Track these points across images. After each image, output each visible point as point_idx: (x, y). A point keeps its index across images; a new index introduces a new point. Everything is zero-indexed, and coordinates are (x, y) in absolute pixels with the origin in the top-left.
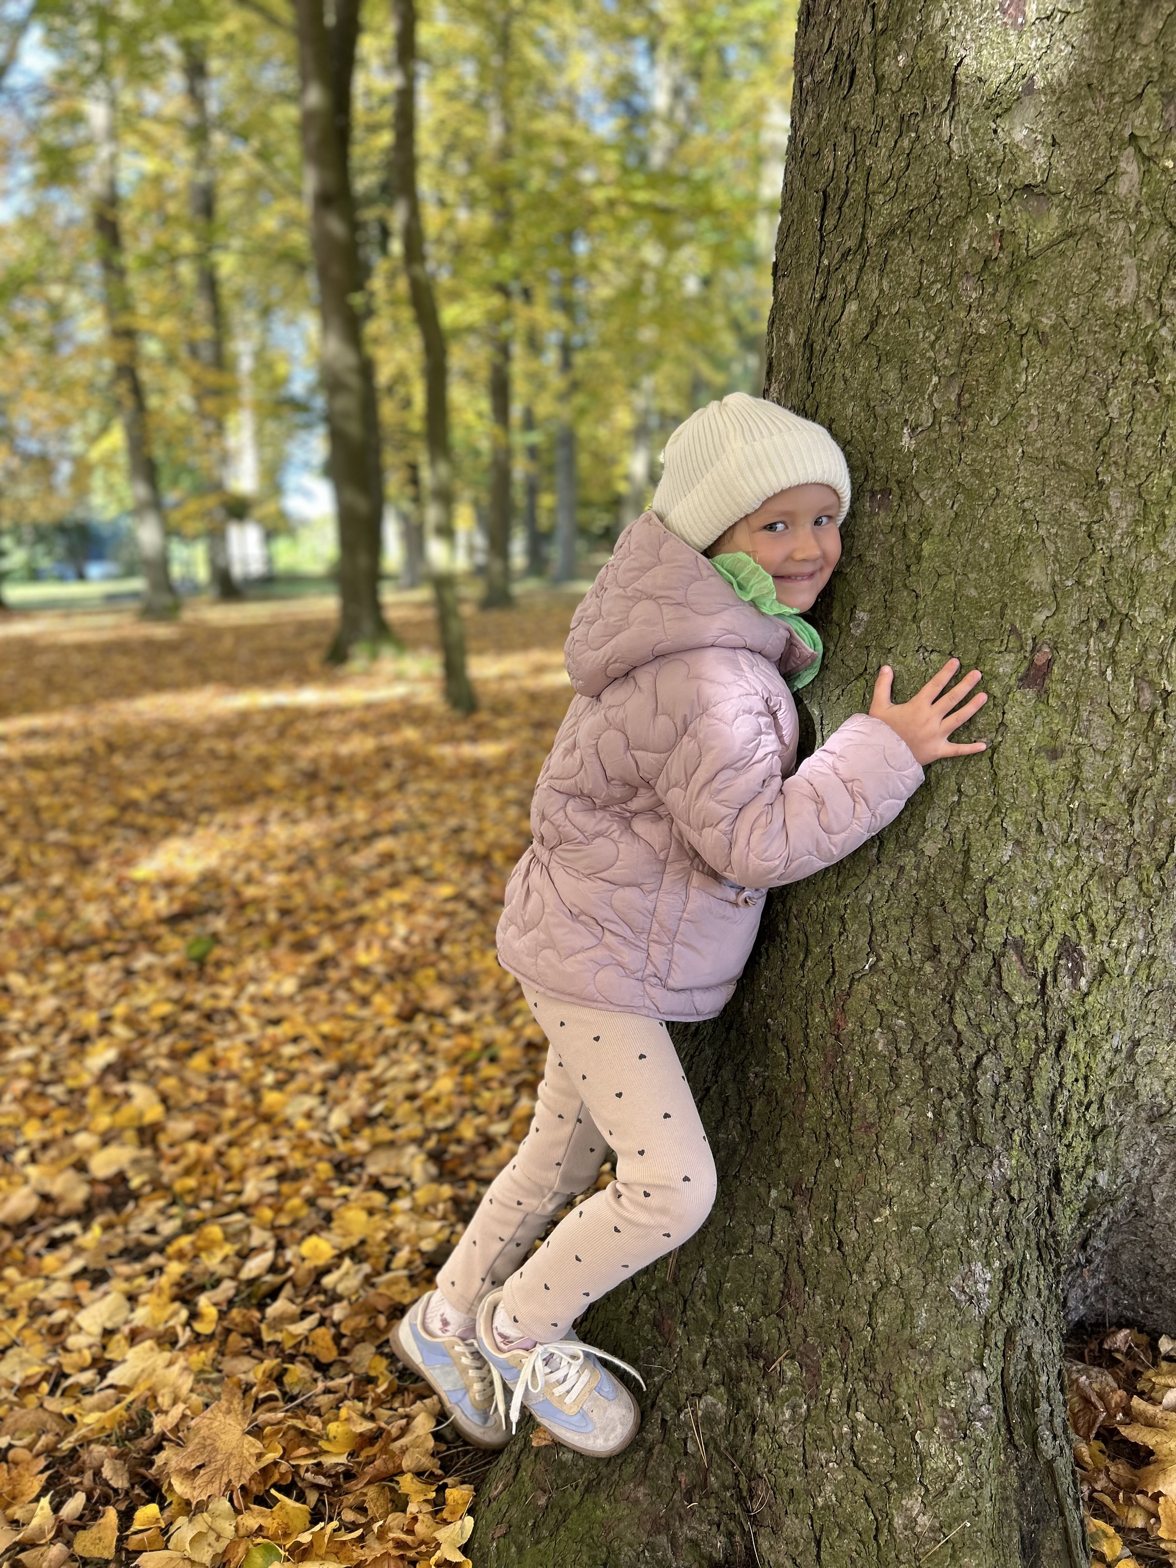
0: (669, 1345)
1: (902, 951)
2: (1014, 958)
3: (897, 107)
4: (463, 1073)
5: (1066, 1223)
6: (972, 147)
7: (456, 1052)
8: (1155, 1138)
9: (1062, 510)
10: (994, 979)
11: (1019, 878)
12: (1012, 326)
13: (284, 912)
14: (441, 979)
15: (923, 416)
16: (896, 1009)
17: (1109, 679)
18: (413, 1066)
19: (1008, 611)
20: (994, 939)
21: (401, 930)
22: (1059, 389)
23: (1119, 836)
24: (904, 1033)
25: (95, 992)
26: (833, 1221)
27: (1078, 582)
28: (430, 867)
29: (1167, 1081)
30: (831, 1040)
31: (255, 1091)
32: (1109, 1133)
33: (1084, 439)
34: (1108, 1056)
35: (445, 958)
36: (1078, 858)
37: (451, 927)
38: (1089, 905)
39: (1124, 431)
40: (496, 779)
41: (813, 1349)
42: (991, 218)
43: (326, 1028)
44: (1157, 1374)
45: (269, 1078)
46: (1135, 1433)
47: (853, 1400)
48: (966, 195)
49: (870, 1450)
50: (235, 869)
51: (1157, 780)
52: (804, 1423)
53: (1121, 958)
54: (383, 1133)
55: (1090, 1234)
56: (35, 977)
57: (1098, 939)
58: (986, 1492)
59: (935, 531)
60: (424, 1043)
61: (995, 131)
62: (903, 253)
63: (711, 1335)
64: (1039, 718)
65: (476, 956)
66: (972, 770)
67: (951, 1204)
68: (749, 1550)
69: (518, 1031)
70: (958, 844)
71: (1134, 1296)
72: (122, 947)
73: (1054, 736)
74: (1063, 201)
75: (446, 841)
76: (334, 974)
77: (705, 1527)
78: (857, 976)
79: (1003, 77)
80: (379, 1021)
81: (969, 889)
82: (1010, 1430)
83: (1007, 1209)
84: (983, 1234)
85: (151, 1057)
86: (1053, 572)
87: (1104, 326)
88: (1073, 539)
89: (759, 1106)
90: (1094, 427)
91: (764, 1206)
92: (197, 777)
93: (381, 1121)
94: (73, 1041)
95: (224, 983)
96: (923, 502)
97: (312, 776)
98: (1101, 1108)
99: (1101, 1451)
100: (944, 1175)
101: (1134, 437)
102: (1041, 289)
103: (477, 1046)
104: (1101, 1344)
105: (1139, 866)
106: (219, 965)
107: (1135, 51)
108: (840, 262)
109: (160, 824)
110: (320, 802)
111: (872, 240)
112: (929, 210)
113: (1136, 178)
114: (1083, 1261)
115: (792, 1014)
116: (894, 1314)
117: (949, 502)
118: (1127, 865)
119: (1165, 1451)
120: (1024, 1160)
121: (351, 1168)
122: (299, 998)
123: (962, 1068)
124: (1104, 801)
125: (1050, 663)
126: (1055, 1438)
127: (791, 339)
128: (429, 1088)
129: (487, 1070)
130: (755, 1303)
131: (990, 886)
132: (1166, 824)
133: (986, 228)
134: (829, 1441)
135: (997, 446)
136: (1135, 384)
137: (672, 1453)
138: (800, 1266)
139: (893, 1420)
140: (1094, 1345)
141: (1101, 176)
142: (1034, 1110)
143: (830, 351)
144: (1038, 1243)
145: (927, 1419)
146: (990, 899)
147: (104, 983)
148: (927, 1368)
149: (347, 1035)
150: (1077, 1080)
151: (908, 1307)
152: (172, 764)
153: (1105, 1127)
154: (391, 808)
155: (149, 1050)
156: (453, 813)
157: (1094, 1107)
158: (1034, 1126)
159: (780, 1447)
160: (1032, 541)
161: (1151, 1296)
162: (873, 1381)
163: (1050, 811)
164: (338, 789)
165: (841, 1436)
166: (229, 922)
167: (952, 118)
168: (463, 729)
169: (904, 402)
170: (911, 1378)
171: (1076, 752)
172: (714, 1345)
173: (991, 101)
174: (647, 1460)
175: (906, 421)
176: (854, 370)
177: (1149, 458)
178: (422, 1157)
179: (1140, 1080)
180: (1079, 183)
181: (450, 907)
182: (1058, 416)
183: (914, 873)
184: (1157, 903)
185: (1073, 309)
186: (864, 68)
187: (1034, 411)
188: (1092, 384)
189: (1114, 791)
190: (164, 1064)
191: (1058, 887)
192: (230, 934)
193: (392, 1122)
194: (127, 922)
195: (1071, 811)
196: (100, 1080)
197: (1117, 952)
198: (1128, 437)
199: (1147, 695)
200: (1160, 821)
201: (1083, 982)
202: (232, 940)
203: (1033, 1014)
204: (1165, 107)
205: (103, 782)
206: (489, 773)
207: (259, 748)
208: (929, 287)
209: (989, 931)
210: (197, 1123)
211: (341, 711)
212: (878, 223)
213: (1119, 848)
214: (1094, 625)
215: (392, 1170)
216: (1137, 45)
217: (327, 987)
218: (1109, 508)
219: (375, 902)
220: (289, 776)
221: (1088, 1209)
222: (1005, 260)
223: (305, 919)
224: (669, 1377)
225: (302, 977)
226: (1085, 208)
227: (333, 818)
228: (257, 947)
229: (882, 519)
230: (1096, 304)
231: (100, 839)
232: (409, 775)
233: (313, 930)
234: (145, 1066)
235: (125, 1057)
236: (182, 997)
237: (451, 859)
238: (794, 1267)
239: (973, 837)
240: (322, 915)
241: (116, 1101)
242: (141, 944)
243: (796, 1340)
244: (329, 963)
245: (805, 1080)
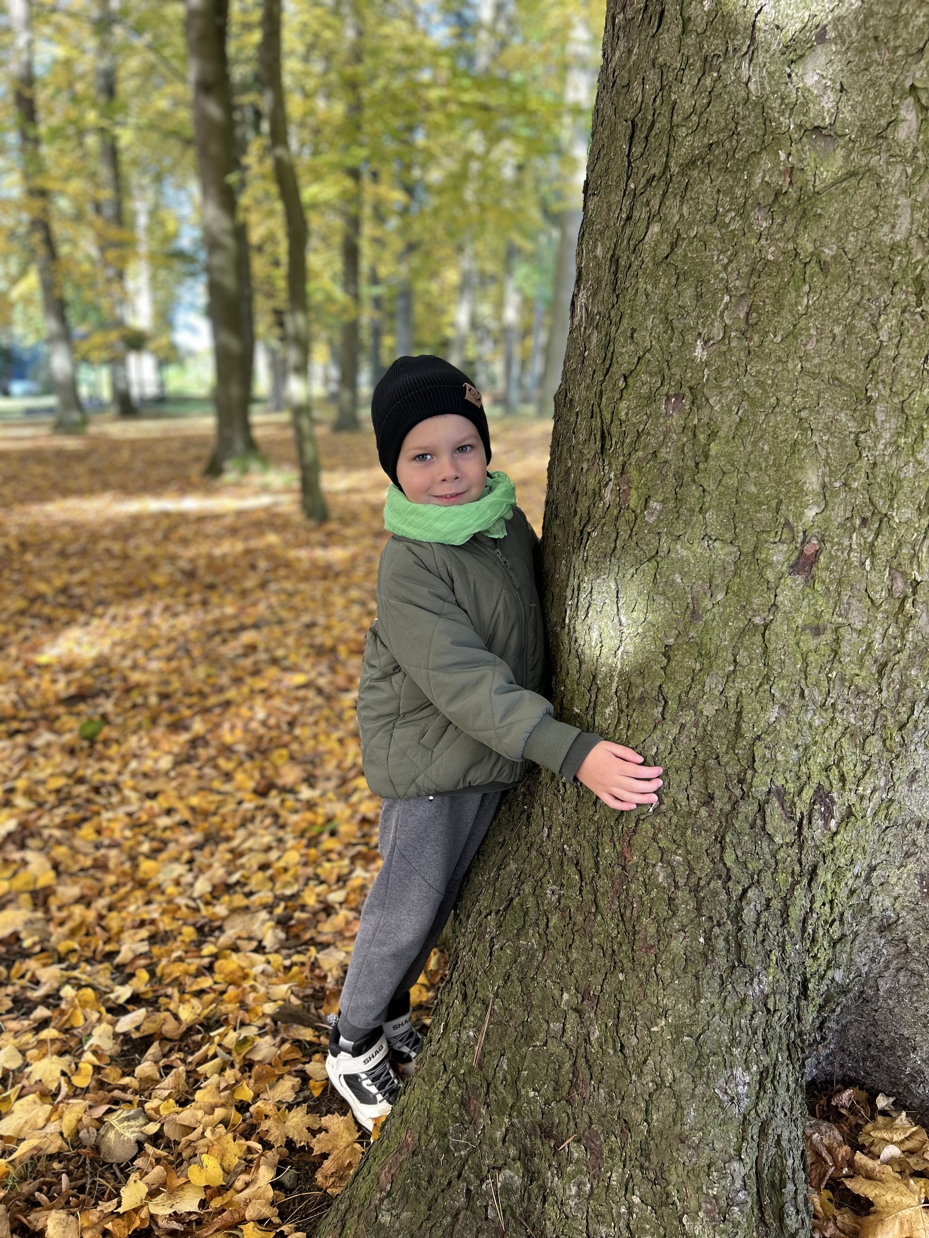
0: (473, 1122)
1: (681, 797)
2: (777, 804)
3: (701, 48)
4: (308, 846)
5: (810, 1016)
6: (768, 89)
7: (303, 825)
8: (883, 942)
9: (834, 420)
10: (759, 823)
11: (783, 736)
12: (797, 254)
13: (164, 696)
14: (292, 758)
15: (715, 331)
16: (675, 846)
17: (868, 568)
18: (267, 839)
19: (783, 507)
20: (760, 789)
21: (261, 714)
22: (836, 313)
23: (868, 701)
24: (682, 869)
26: (616, 1026)
27: (845, 484)
28: (285, 658)
29: (896, 899)
30: (618, 870)
31: (133, 858)
32: (847, 941)
33: (856, 358)
34: (850, 882)
35: (296, 738)
36: (833, 719)
37: (301, 712)
38: (841, 759)
39: (892, 353)
40: (342, 580)
41: (597, 1136)
42: (782, 155)
43: (194, 801)
44: (875, 1129)
45: (145, 847)
46: (858, 1187)
47: (630, 1185)
48: (761, 133)
49: (644, 1229)
50: (124, 656)
51: (904, 657)
52: (588, 1199)
53: (865, 802)
54: (239, 900)
55: (826, 1019)
57: (847, 787)
59: (721, 434)
61: (789, 76)
62: (703, 183)
63: (510, 1115)
64: (806, 600)
65: (322, 738)
66: (746, 643)
67: (717, 1017)
69: (354, 808)
70: (732, 707)
71: (857, 1061)
72: (25, 726)
73: (818, 616)
74: (847, 143)
75: (301, 634)
76: (203, 753)
78: (642, 817)
79: (799, 26)
80: (240, 795)
81: (741, 745)
82: (761, 1209)
83: (764, 1020)
84: (744, 1042)
85: (46, 827)
86: (824, 474)
87: (879, 259)
88: (842, 446)
89: (554, 920)
90: (866, 348)
91: (556, 1006)
92: (95, 573)
93: (238, 889)
95: (111, 760)
96: (712, 407)
97: (191, 575)
98: (841, 923)
99: (830, 1200)
100: (712, 993)
101: (900, 359)
102: (825, 222)
103: (320, 820)
104: (829, 1101)
105: (884, 727)
106: (106, 743)
107: (920, 7)
108: (645, 187)
109: (62, 615)
110: (196, 598)
111: (675, 169)
112: (727, 145)
113: (915, 126)
114: (818, 1038)
115: (585, 843)
116: (667, 1112)
117: (735, 408)
118: (874, 725)
119: (883, 1203)
120: (780, 976)
121: (212, 931)
122: (173, 774)
123: (730, 900)
124: (857, 672)
125: (817, 553)
126: (798, 1212)
127: (599, 252)
128: (279, 858)
129: (328, 843)
130: (548, 1088)
131: (758, 743)
132: (908, 692)
133: (778, 164)
134: (609, 1218)
135: (779, 360)
136: (903, 312)
137: (475, 1219)
138: (587, 1061)
139: (664, 1204)
140: (823, 1101)
141: (883, 122)
142: (789, 933)
143: (634, 267)
144: (788, 1045)
145: (693, 1204)
146: (758, 754)
147: (9, 758)
148: (694, 1160)
149: (212, 808)
150: (824, 904)
151: (679, 1106)
153: (843, 936)
154: (255, 604)
155: (44, 821)
156: (306, 610)
157: (837, 923)
158: (788, 947)
159: (567, 1217)
160: (806, 446)
161: (871, 1062)
162: (647, 1168)
163: (812, 679)
164: (212, 587)
165: (619, 1215)
166: (116, 704)
167: (751, 61)
168: (317, 536)
169: (698, 317)
170: (680, 1168)
171: (836, 630)
172: (513, 1125)
173: (787, 47)
174: (453, 1224)
175: (700, 334)
176: (655, 285)
177: (913, 378)
178: (271, 924)
179: (874, 898)
180: (863, 127)
181: (301, 693)
182: (834, 337)
183: (694, 730)
184: (897, 757)
185: (852, 242)
186: (672, 9)
187: (813, 332)
188: (866, 310)
189: (867, 663)
190: (57, 833)
191: (816, 743)
192: (118, 715)
193: (247, 889)
194: (30, 702)
195: (829, 680)
197: (862, 798)
198: (894, 359)
199: (899, 584)
200: (905, 689)
201: (833, 823)
202: (119, 720)
203: (790, 852)
205: (16, 577)
206: (337, 575)
207: (148, 549)
208: (725, 215)
209: (756, 781)
210: (82, 888)
211: (217, 517)
212: (680, 154)
213: (869, 711)
214: (858, 522)
215: (244, 935)
217: (197, 764)
218: (875, 420)
219: (239, 688)
220: (171, 575)
221: (827, 1001)
222: (793, 194)
223: (180, 702)
224: (474, 1151)
225: (176, 755)
226: (867, 150)
227: (206, 612)
228: (139, 727)
229: (676, 420)
230: (874, 238)
231: (11, 627)
232: (271, 576)
233: (187, 713)
234: (40, 835)
235: (23, 826)
236: (75, 771)
237: (304, 651)
238: (581, 1061)
239: (745, 701)
240: (195, 699)
241: (14, 867)
242: (42, 723)
243: (583, 1126)
244: (200, 742)
245: (595, 901)
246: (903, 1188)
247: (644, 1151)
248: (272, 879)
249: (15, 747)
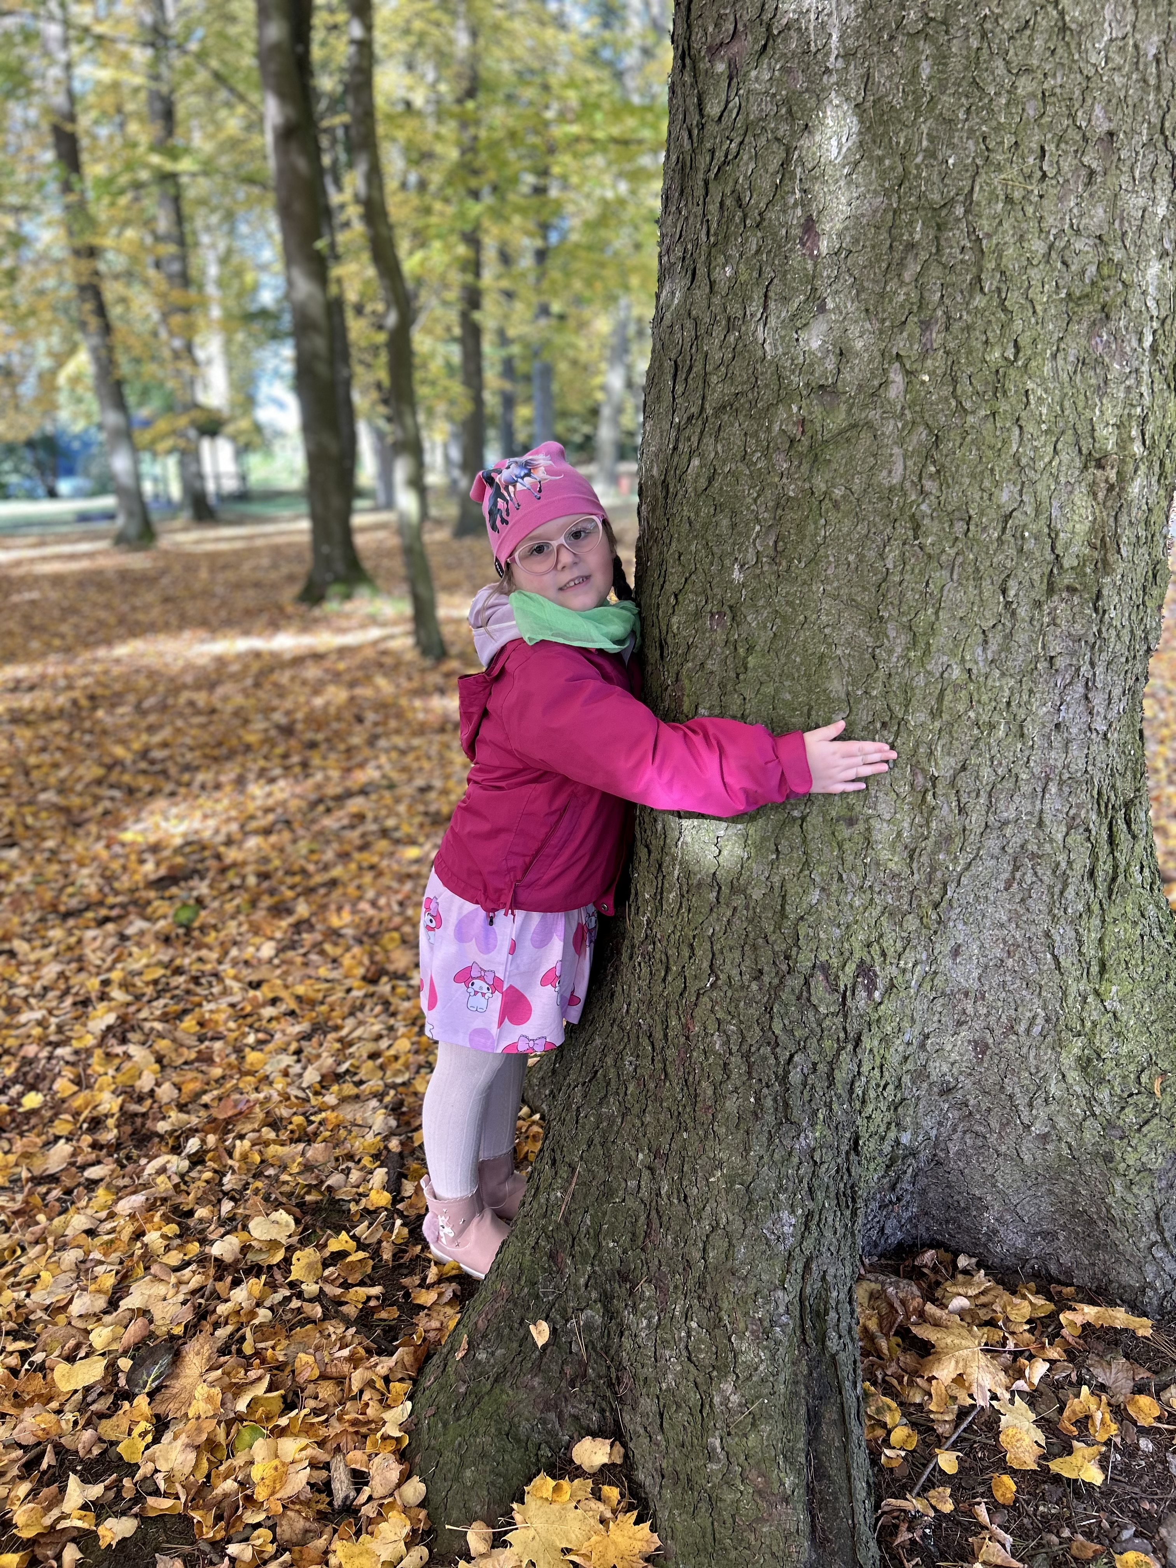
0: (560, 1271)
1: (735, 972)
2: (821, 978)
3: (725, 309)
6: (780, 350)
8: (946, 1106)
9: (853, 636)
10: (805, 995)
11: (825, 916)
12: (813, 493)
13: (264, 876)
15: (749, 556)
16: (730, 1017)
18: (377, 1028)
20: (805, 964)
21: (369, 894)
22: (849, 543)
23: (903, 883)
24: (735, 1037)
25: (93, 958)
26: (681, 1179)
27: (866, 692)
28: (396, 829)
29: (953, 1064)
30: (683, 1040)
31: (239, 1051)
32: (908, 1105)
33: (868, 583)
34: (901, 1049)
35: (408, 920)
36: (872, 899)
37: (414, 890)
38: (881, 936)
39: (897, 579)
41: (665, 1275)
42: (795, 409)
43: (300, 990)
44: (952, 1285)
45: (251, 1039)
46: (923, 1331)
47: (690, 1313)
48: (776, 388)
49: (700, 1349)
51: (929, 844)
52: (656, 1330)
53: (908, 976)
54: (349, 1089)
55: (898, 1179)
56: (38, 943)
57: (888, 961)
58: (781, 1378)
59: (758, 648)
60: (386, 1003)
61: (797, 340)
62: (732, 425)
63: (592, 1264)
66: (788, 834)
67: (766, 1167)
68: (616, 1422)
70: (777, 891)
71: (940, 1224)
72: (114, 913)
73: (851, 808)
74: (848, 399)
75: (414, 800)
76: (308, 938)
77: (583, 1406)
78: (701, 992)
79: (803, 297)
80: (348, 983)
81: (786, 925)
82: (803, 1331)
83: (810, 1170)
84: (790, 1189)
85: (146, 1020)
86: (848, 683)
87: (881, 499)
88: (861, 660)
89: (631, 1088)
90: (875, 574)
91: (633, 1165)
92: (178, 731)
93: (348, 1078)
94: (75, 1004)
95: (210, 948)
96: (749, 624)
97: (288, 731)
98: (898, 1087)
99: (897, 1344)
100: (761, 1146)
101: (905, 584)
102: (834, 466)
104: (914, 1260)
105: (920, 906)
106: (202, 929)
107: (901, 286)
108: (687, 423)
109: (145, 784)
110: (295, 759)
111: (709, 411)
112: (750, 396)
113: (902, 387)
114: (894, 1200)
115: (656, 1017)
116: (721, 1250)
117: (769, 625)
118: (911, 905)
119: (943, 1346)
120: (827, 1132)
122: (276, 961)
123: (778, 1064)
124: (890, 857)
126: (840, 1338)
128: (389, 1047)
130: (625, 1239)
131: (801, 923)
132: (939, 874)
133: (792, 415)
134: (672, 1343)
135: (805, 583)
136: (904, 544)
137: (560, 1353)
138: (658, 1213)
139: (716, 1327)
140: (908, 1262)
141: (876, 383)
142: (836, 1094)
143: (680, 494)
144: (836, 1194)
145: (742, 1325)
146: (802, 933)
147: (100, 948)
148: (743, 1289)
149: (320, 996)
150: (873, 1069)
151: (730, 1244)
152: (152, 718)
153: (903, 1100)
154: (362, 765)
155: (143, 1014)
156: (420, 771)
157: (890, 1087)
158: (835, 1106)
159: (639, 1347)
160: (831, 658)
161: (953, 1224)
162: (704, 1298)
163: (848, 865)
164: (313, 745)
165: (680, 1338)
166: (211, 887)
167: (765, 325)
168: (432, 681)
169: (734, 544)
170: (731, 1296)
171: (867, 820)
172: (594, 1272)
173: (794, 315)
174: (541, 1358)
175: (736, 559)
176: (697, 514)
177: (917, 600)
178: (382, 1111)
179: (931, 1064)
180: (860, 386)
181: (414, 869)
182: (849, 564)
183: (745, 912)
184: (936, 933)
185: (857, 484)
186: (702, 271)
187: (831, 559)
188: (873, 542)
189: (898, 849)
190: (158, 1026)
191: (857, 922)
192: (215, 898)
193: (356, 1078)
194: (116, 885)
195: (865, 865)
196: (102, 1041)
198: (900, 583)
199: (920, 779)
200: (935, 872)
201: (877, 994)
202: (216, 904)
203: (835, 1021)
204: (923, 332)
205: (87, 738)
207: (239, 700)
208: (752, 455)
209: (801, 957)
211: (317, 657)
212: (715, 397)
213: (904, 892)
214: (879, 725)
216: (902, 283)
217: (302, 950)
218: (888, 637)
219: (345, 865)
220: (266, 731)
221: (893, 1161)
222: (805, 440)
223: (282, 883)
224: (560, 1296)
225: (279, 941)
226: (865, 406)
227: (307, 776)
228: (238, 910)
229: (720, 636)
230: (874, 481)
231: (88, 800)
232: (379, 730)
233: (289, 894)
234: (141, 1029)
235: (123, 1019)
236: (171, 961)
237: (417, 820)
238: (653, 1213)
239: (788, 886)
240: (297, 879)
241: (117, 1061)
242: (131, 908)
243: (653, 1268)
244: (304, 926)
245: (665, 1070)
246: (965, 1333)
247: (701, 1284)
248: (382, 1067)
249: (106, 936)
